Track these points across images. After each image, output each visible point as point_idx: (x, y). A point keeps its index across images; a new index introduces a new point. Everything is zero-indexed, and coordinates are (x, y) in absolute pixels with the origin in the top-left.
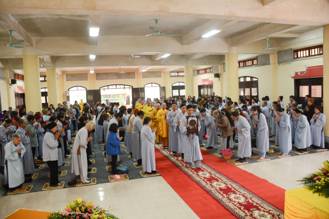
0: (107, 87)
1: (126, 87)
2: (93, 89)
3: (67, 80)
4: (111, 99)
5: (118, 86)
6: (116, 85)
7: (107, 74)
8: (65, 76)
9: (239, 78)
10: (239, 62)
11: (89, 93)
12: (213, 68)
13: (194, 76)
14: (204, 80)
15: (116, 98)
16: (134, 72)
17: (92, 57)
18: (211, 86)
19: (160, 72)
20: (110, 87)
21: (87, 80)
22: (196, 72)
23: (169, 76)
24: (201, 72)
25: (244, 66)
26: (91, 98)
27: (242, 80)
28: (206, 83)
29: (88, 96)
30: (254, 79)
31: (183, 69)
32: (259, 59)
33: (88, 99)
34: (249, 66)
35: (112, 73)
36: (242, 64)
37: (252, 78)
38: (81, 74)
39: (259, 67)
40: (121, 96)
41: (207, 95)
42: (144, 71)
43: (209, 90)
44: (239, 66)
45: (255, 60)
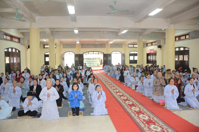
0: (87, 53)
1: (99, 53)
2: (79, 53)
3: (63, 48)
4: (91, 61)
5: (95, 53)
6: (93, 52)
7: (88, 44)
8: (62, 45)
9: (176, 48)
10: (176, 37)
11: (76, 56)
12: (157, 42)
13: (144, 47)
14: (151, 50)
15: (94, 61)
16: (105, 44)
17: (76, 31)
18: (155, 54)
19: (122, 44)
20: (90, 53)
21: (75, 48)
22: (146, 45)
23: (128, 47)
24: (149, 45)
25: (179, 40)
26: (77, 59)
27: (177, 49)
28: (152, 52)
29: (76, 58)
30: (186, 49)
31: (137, 42)
32: (190, 34)
33: (76, 60)
34: (183, 39)
35: (91, 44)
36: (177, 39)
37: (184, 48)
38: (72, 44)
39: (190, 40)
40: (97, 59)
41: (153, 60)
42: (111, 43)
43: (154, 56)
44: (176, 40)
45: (187, 35)
